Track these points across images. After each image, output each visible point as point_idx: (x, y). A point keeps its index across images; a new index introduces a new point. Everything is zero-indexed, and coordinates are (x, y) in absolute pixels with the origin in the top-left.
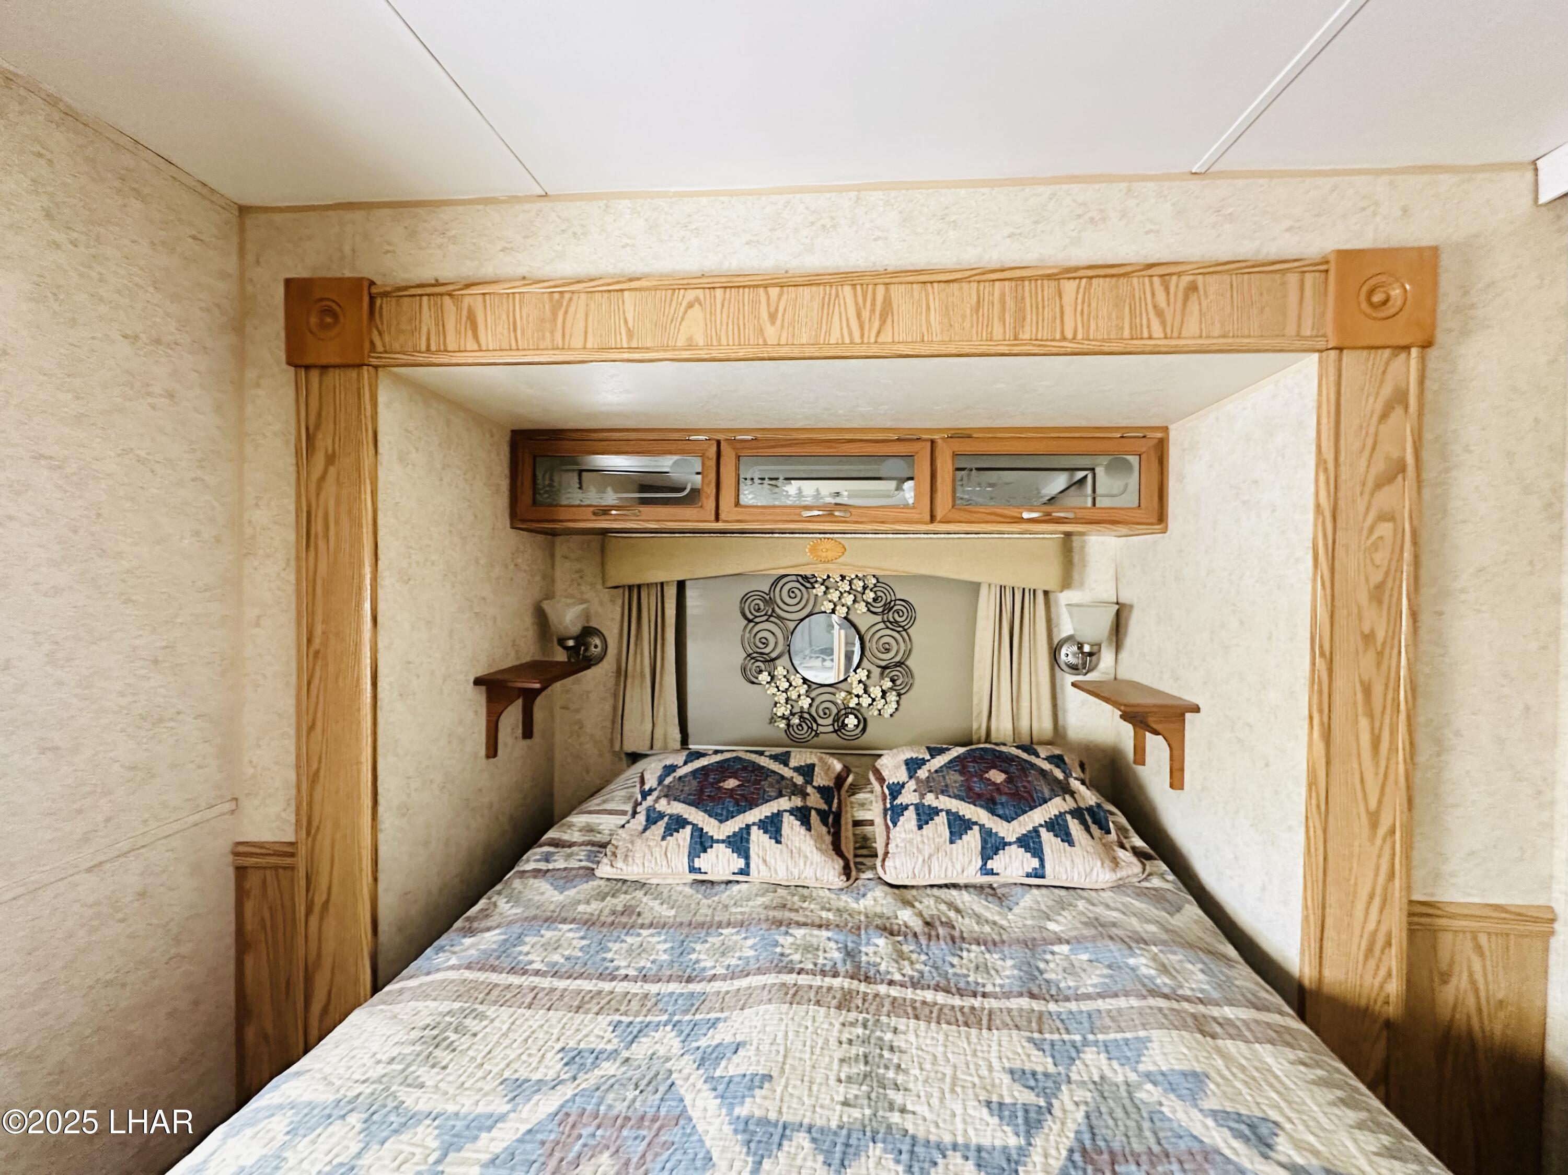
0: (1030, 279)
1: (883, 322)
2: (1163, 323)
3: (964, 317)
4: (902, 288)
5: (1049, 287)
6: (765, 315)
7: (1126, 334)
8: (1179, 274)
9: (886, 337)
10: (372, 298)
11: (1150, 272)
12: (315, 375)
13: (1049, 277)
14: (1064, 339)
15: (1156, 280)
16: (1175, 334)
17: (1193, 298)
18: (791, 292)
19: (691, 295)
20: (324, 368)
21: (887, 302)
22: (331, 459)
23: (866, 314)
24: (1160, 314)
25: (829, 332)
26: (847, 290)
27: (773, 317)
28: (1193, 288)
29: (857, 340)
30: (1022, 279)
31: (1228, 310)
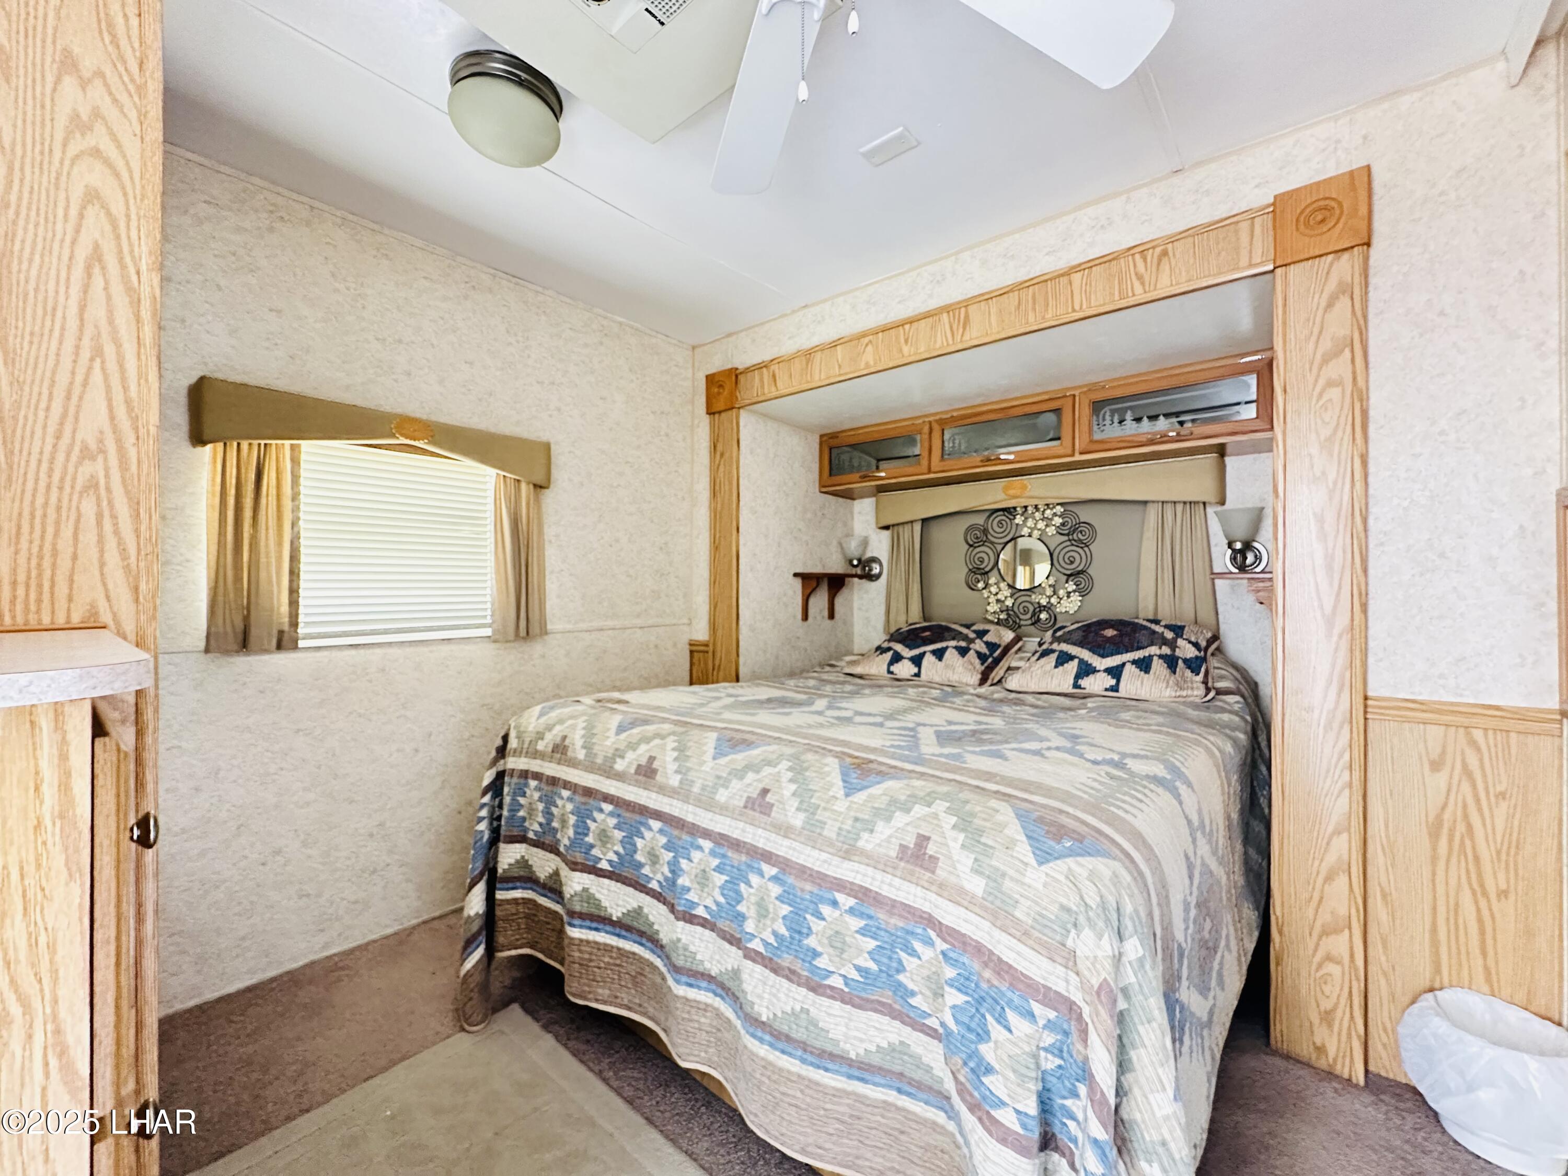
0: (1051, 279)
1: (964, 328)
2: (1143, 284)
3: (1010, 313)
4: (975, 306)
5: (1064, 280)
6: (902, 340)
7: (1117, 298)
8: (1154, 248)
9: (966, 337)
10: (737, 376)
11: (1132, 252)
12: (717, 416)
13: (1062, 275)
14: (1074, 311)
15: (1137, 256)
16: (1152, 288)
17: (1165, 260)
18: (915, 325)
19: (866, 340)
20: (720, 412)
21: (967, 317)
22: (722, 455)
23: (955, 326)
24: (1140, 278)
25: (935, 342)
26: (945, 315)
27: (906, 341)
28: (1165, 253)
29: (951, 342)
30: (1046, 281)
31: (1192, 261)
